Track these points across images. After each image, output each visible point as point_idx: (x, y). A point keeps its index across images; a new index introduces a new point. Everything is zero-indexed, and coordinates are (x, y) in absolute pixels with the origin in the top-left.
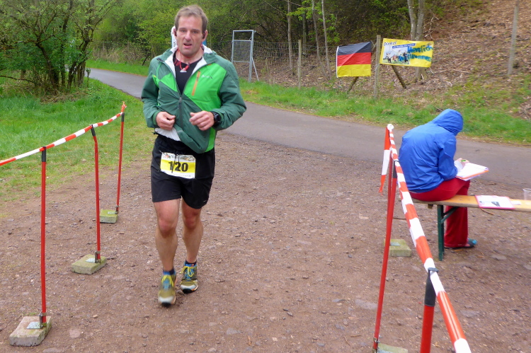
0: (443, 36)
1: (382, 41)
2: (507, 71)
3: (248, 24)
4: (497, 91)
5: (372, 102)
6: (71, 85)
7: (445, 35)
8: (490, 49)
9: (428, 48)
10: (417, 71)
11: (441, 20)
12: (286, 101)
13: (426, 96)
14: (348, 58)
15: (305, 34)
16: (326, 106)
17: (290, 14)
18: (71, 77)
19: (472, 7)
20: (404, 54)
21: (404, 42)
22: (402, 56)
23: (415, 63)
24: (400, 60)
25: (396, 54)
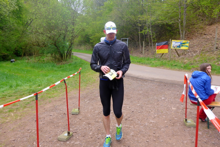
0: (191, 39)
2: (214, 50)
3: (126, 36)
4: (211, 57)
6: (67, 58)
8: (207, 43)
9: (187, 43)
10: (183, 50)
11: (190, 33)
12: (140, 62)
13: (187, 59)
14: (160, 47)
15: (145, 39)
16: (153, 63)
17: (140, 32)
18: (67, 56)
19: (200, 29)
20: (179, 45)
21: (179, 41)
23: (183, 48)
24: (178, 47)
25: (176, 45)
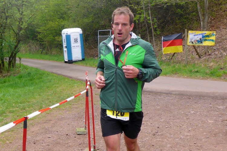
0: (217, 28)
1: (188, 32)
5: (185, 66)
7: (218, 28)
9: (213, 35)
10: (206, 48)
11: (214, 19)
13: (213, 61)
14: (170, 43)
20: (200, 39)
21: (200, 32)
22: (199, 40)
23: (206, 43)
24: (198, 42)
25: (196, 39)
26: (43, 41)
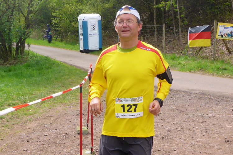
5: (212, 62)
14: (196, 35)
16: (184, 65)
17: (155, 6)
21: (231, 25)
22: (230, 34)
24: (229, 36)
25: (226, 32)
26: (58, 27)
